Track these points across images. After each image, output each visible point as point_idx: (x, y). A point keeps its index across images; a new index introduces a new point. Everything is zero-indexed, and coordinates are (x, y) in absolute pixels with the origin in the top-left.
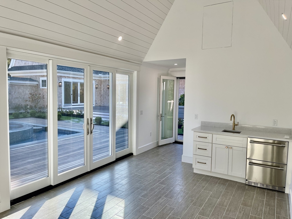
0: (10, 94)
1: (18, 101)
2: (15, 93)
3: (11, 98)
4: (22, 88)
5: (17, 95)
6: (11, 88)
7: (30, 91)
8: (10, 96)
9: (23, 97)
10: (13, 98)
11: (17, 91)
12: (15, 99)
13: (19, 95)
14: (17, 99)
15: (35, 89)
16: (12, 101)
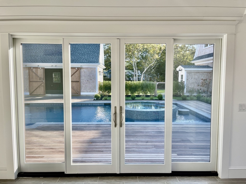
0: (187, 80)
1: (194, 85)
2: (191, 79)
3: (188, 83)
4: (198, 75)
5: (193, 81)
6: (189, 75)
7: (205, 77)
8: (187, 82)
9: (198, 82)
10: (190, 83)
11: (193, 77)
12: (191, 84)
13: (195, 81)
14: (193, 84)
15: (209, 75)
16: (189, 85)
